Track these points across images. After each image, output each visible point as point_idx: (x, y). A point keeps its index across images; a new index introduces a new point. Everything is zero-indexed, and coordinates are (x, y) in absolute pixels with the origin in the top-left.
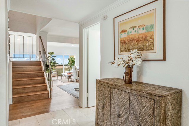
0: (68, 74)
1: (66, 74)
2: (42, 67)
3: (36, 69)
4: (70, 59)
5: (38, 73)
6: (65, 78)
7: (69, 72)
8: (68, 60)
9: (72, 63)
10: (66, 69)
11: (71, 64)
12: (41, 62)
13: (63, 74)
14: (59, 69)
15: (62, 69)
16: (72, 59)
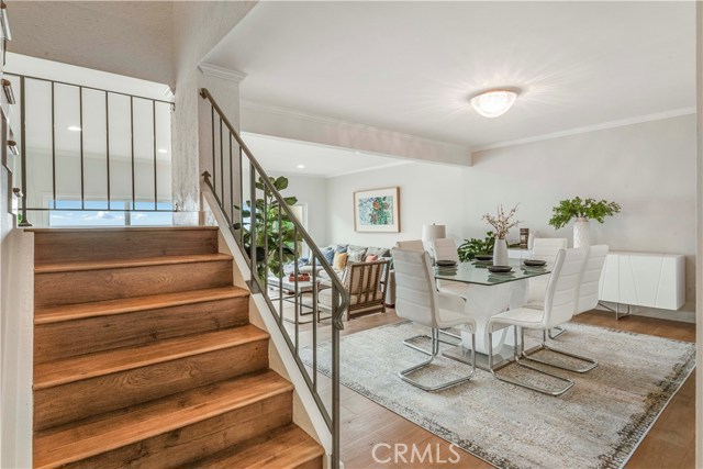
0: (291, 280)
2: (230, 261)
3: (198, 275)
5: (218, 305)
12: (217, 229)
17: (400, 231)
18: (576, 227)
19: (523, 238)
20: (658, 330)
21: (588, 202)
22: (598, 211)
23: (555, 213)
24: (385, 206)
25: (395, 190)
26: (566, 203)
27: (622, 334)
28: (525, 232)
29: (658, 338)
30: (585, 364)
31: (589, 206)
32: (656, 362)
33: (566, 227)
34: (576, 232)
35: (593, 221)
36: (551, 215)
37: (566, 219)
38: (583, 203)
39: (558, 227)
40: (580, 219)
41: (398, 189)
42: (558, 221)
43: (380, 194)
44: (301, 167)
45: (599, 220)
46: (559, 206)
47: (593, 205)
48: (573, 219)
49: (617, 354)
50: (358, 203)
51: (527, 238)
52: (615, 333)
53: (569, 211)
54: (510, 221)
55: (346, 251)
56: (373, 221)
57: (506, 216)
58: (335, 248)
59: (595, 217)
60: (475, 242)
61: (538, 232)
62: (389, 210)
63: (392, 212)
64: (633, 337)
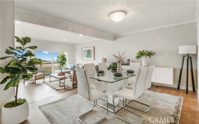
0: (59, 75)
1: (56, 75)
4: (61, 56)
6: (54, 79)
7: (60, 71)
8: (58, 57)
9: (63, 60)
10: (55, 68)
11: (61, 62)
13: (52, 74)
14: (47, 68)
15: (50, 68)
16: (63, 56)
17: (94, 60)
18: (143, 59)
19: (128, 62)
20: (167, 91)
21: (147, 51)
22: (150, 54)
23: (137, 55)
24: (90, 52)
25: (93, 48)
26: (140, 52)
27: (157, 93)
28: (129, 60)
29: (168, 95)
30: (147, 107)
31: (147, 53)
32: (169, 105)
33: (140, 59)
34: (143, 61)
35: (148, 57)
36: (136, 55)
37: (140, 57)
38: (145, 52)
39: (138, 59)
40: (144, 57)
41: (94, 47)
42: (138, 57)
43: (89, 49)
44: (64, 40)
45: (150, 57)
46: (138, 53)
47: (148, 52)
48: (142, 56)
49: (157, 102)
50: (83, 51)
51: (129, 62)
52: (155, 93)
53: (141, 54)
54: (123, 57)
55: (78, 66)
56: (87, 57)
57: (121, 55)
58: (76, 64)
59: (149, 56)
60: (114, 63)
61: (132, 60)
62: (91, 54)
63: (92, 54)
64: (160, 94)
